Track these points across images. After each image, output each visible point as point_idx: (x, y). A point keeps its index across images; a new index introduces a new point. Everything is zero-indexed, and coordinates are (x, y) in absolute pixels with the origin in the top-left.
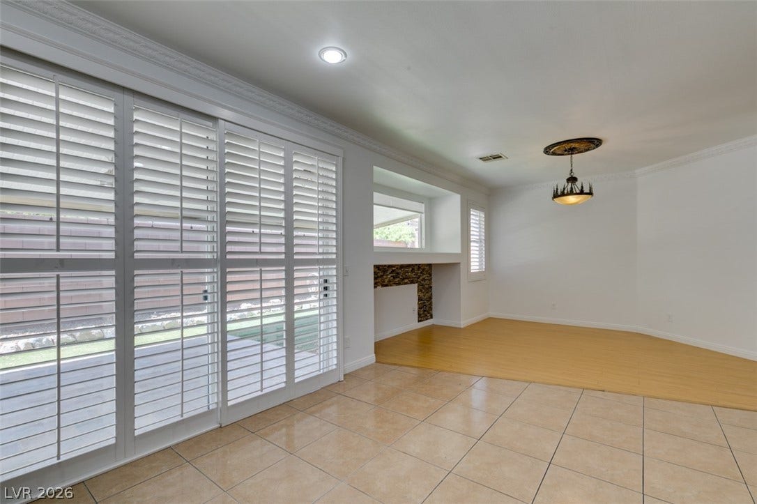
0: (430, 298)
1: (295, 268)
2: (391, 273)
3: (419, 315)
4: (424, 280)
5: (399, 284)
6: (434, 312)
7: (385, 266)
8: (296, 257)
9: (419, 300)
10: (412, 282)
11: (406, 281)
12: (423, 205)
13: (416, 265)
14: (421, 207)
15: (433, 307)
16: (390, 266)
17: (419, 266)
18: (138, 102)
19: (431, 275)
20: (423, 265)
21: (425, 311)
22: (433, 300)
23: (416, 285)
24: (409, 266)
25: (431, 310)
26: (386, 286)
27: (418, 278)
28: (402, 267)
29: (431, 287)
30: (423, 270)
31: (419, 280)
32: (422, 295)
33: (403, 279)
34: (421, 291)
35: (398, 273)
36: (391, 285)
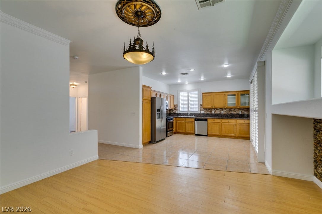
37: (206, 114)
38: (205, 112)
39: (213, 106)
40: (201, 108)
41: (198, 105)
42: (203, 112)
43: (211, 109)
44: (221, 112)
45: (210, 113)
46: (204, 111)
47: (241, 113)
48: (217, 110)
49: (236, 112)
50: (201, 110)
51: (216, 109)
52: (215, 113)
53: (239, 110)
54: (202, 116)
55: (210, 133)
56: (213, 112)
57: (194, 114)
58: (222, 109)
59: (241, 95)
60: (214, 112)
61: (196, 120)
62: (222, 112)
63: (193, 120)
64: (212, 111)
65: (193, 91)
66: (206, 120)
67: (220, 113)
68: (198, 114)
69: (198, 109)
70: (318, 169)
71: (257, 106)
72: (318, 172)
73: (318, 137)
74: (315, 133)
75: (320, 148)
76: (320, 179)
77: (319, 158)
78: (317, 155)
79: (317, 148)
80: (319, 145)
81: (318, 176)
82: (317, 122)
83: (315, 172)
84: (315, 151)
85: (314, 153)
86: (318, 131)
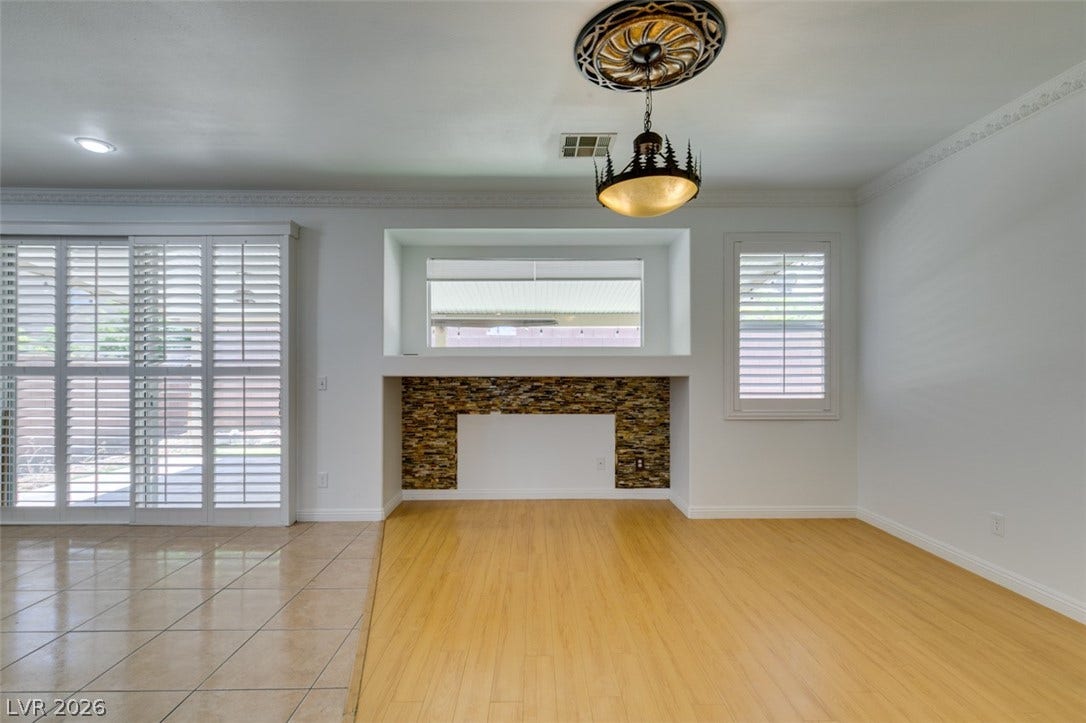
0: (664, 446)
1: (216, 377)
2: (531, 390)
3: (619, 474)
4: (641, 409)
5: (553, 411)
6: (674, 475)
7: (512, 378)
8: (217, 365)
9: (619, 445)
10: (596, 410)
11: (575, 407)
12: (643, 262)
13: (612, 379)
14: (636, 267)
15: (674, 465)
16: (523, 380)
17: (620, 382)
18: (73, 243)
19: (665, 400)
20: (635, 379)
21: (638, 469)
22: (672, 451)
23: (612, 418)
24: (589, 379)
25: (667, 469)
26: (517, 411)
27: (617, 404)
28: (562, 381)
29: (666, 425)
30: (636, 390)
31: (619, 408)
32: (628, 437)
33: (567, 403)
34: (627, 428)
35: (548, 392)
36: (527, 413)
70: (416, 472)
71: (277, 356)
72: (416, 478)
73: (416, 416)
74: (407, 410)
75: (425, 433)
76: (423, 487)
77: (422, 451)
78: (415, 448)
79: (413, 436)
80: (420, 429)
81: (417, 483)
82: (414, 389)
83: (408, 481)
84: (407, 443)
85: (404, 447)
86: (418, 405)
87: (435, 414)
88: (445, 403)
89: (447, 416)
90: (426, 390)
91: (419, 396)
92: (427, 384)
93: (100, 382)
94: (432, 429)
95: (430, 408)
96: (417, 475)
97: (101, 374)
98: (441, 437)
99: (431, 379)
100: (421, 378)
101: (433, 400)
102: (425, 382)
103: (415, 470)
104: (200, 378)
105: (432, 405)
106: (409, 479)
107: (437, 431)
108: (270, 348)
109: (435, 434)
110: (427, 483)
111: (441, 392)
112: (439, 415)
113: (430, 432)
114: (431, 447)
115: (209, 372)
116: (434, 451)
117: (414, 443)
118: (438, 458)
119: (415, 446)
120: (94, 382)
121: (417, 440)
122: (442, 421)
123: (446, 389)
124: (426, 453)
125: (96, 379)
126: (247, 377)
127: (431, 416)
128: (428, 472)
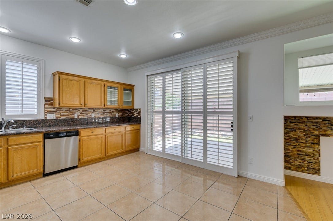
1: (208, 115)
8: (208, 110)
18: (166, 74)
37: (60, 120)
38: (59, 116)
39: (83, 104)
40: (47, 107)
41: (38, 98)
42: (51, 116)
43: (71, 110)
44: (91, 116)
45: (69, 118)
46: (55, 114)
47: (118, 116)
48: (83, 111)
49: (112, 114)
50: (46, 112)
51: (81, 110)
52: (81, 117)
53: (116, 112)
54: (50, 126)
55: (84, 159)
56: (76, 116)
57: (25, 121)
58: (93, 109)
59: (125, 90)
60: (78, 117)
61: (47, 136)
62: (93, 115)
63: (40, 137)
64: (73, 114)
65: (24, 60)
66: (76, 133)
67: (89, 117)
68: (37, 120)
69: (38, 108)
70: (292, 162)
71: (232, 107)
72: (292, 165)
73: (292, 135)
74: (286, 132)
75: (298, 144)
76: (297, 171)
77: (296, 153)
78: (291, 151)
79: (290, 144)
80: (294, 142)
81: (293, 167)
82: (290, 122)
83: (287, 165)
84: (286, 148)
85: (285, 150)
86: (293, 130)
87: (304, 135)
88: (311, 130)
89: (313, 137)
90: (298, 123)
91: (293, 125)
92: (299, 120)
93: (173, 116)
94: (302, 143)
95: (302, 132)
96: (292, 164)
97: (173, 113)
98: (309, 147)
99: (302, 117)
100: (295, 117)
101: (303, 128)
102: (297, 119)
103: (291, 161)
104: (202, 115)
105: (302, 131)
106: (288, 165)
107: (305, 143)
108: (229, 104)
109: (304, 145)
110: (299, 168)
111: (308, 124)
112: (307, 136)
113: (301, 144)
114: (302, 151)
115: (205, 113)
116: (304, 153)
117: (290, 148)
118: (306, 157)
119: (291, 149)
120: (172, 116)
121: (292, 147)
122: (309, 139)
123: (312, 122)
124: (298, 154)
125: (172, 115)
126: (220, 115)
127: (302, 135)
128: (299, 164)
